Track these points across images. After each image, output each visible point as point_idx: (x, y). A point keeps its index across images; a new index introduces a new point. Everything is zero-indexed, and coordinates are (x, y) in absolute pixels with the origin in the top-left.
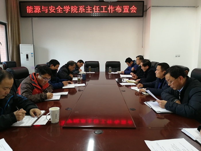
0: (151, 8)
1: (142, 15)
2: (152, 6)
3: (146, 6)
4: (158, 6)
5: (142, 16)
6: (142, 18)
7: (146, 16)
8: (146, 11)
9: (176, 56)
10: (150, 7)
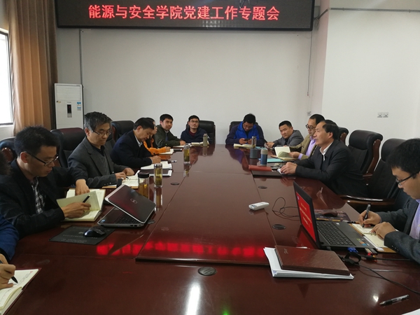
0: (330, 11)
1: (309, 27)
2: (332, 9)
3: (319, 7)
4: (343, 9)
5: (310, 29)
6: (308, 34)
7: (317, 29)
8: (319, 18)
9: (380, 116)
10: (327, 10)
